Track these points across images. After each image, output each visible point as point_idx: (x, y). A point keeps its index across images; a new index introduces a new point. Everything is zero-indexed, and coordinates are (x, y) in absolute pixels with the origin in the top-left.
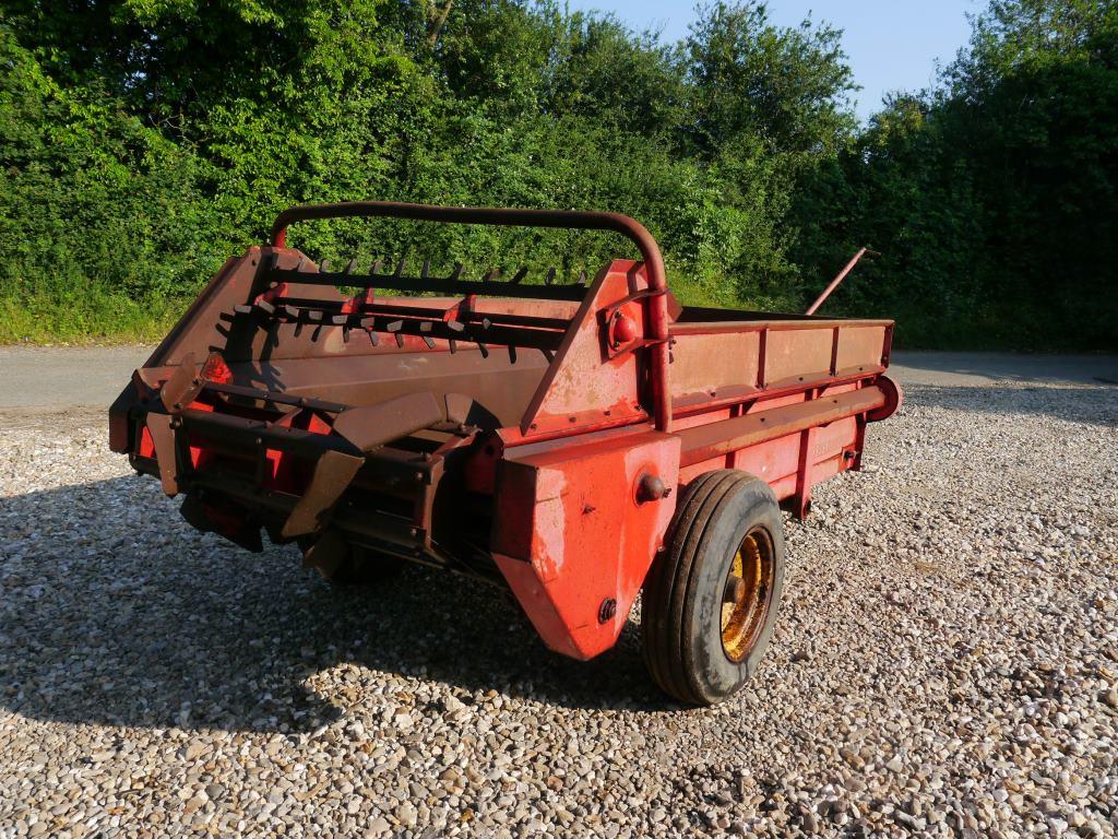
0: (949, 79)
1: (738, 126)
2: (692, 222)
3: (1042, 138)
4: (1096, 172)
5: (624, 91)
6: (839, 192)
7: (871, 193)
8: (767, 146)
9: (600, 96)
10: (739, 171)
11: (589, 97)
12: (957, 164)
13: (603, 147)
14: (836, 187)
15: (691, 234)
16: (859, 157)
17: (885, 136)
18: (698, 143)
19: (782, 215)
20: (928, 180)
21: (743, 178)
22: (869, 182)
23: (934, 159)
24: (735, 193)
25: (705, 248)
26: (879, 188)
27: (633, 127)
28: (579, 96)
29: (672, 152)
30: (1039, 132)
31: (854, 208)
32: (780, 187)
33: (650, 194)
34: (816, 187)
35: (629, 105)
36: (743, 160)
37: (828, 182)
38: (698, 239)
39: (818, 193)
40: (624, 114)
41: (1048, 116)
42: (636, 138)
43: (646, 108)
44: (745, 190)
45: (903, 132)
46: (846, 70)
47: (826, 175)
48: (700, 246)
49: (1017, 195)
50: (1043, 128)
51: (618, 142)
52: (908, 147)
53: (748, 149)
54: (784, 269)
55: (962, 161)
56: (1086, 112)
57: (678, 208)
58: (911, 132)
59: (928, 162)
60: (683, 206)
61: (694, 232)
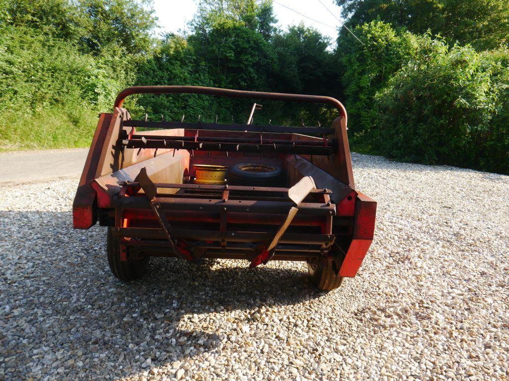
0: (189, 26)
1: (109, 40)
2: (94, 86)
3: (231, 55)
4: (251, 70)
5: (54, 17)
6: (156, 73)
7: (168, 75)
8: (123, 51)
9: (41, 19)
10: (112, 62)
11: (35, 19)
12: (201, 64)
13: (44, 45)
14: (154, 71)
15: (94, 91)
16: (162, 58)
17: (173, 49)
18: (91, 47)
19: (133, 83)
20: (190, 70)
21: (113, 65)
22: (167, 70)
23: (192, 61)
24: (111, 72)
25: (101, 98)
26: (172, 73)
27: (59, 36)
28: (30, 17)
29: (79, 50)
30: (231, 52)
31: (163, 81)
32: (131, 70)
33: (72, 72)
34: (145, 71)
35: (57, 25)
36: (113, 57)
37: (150, 69)
38: (98, 94)
39: (147, 74)
40: (54, 29)
41: (233, 46)
42: (60, 43)
43: (65, 27)
44: (115, 71)
45: (180, 49)
46: (157, 19)
47: (149, 66)
48: (99, 97)
49: (224, 78)
50: (232, 51)
51: (51, 43)
52: (183, 55)
53: (114, 51)
54: (137, 108)
55: (204, 62)
56: (247, 46)
57: (86, 79)
58: (183, 49)
59: (190, 62)
60: (89, 77)
61: (96, 91)
